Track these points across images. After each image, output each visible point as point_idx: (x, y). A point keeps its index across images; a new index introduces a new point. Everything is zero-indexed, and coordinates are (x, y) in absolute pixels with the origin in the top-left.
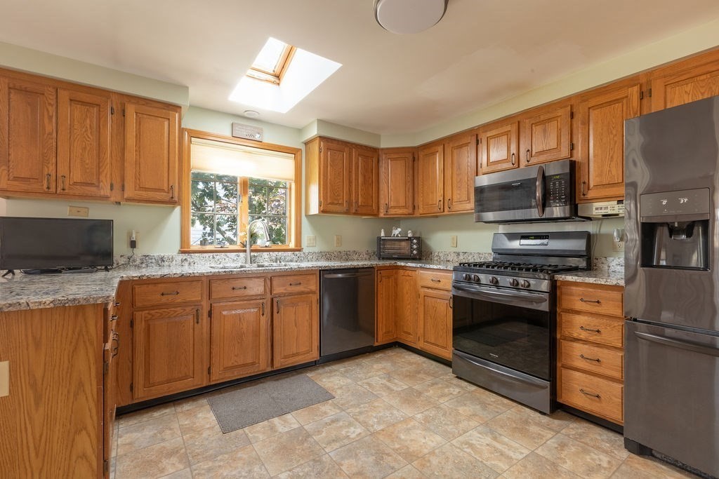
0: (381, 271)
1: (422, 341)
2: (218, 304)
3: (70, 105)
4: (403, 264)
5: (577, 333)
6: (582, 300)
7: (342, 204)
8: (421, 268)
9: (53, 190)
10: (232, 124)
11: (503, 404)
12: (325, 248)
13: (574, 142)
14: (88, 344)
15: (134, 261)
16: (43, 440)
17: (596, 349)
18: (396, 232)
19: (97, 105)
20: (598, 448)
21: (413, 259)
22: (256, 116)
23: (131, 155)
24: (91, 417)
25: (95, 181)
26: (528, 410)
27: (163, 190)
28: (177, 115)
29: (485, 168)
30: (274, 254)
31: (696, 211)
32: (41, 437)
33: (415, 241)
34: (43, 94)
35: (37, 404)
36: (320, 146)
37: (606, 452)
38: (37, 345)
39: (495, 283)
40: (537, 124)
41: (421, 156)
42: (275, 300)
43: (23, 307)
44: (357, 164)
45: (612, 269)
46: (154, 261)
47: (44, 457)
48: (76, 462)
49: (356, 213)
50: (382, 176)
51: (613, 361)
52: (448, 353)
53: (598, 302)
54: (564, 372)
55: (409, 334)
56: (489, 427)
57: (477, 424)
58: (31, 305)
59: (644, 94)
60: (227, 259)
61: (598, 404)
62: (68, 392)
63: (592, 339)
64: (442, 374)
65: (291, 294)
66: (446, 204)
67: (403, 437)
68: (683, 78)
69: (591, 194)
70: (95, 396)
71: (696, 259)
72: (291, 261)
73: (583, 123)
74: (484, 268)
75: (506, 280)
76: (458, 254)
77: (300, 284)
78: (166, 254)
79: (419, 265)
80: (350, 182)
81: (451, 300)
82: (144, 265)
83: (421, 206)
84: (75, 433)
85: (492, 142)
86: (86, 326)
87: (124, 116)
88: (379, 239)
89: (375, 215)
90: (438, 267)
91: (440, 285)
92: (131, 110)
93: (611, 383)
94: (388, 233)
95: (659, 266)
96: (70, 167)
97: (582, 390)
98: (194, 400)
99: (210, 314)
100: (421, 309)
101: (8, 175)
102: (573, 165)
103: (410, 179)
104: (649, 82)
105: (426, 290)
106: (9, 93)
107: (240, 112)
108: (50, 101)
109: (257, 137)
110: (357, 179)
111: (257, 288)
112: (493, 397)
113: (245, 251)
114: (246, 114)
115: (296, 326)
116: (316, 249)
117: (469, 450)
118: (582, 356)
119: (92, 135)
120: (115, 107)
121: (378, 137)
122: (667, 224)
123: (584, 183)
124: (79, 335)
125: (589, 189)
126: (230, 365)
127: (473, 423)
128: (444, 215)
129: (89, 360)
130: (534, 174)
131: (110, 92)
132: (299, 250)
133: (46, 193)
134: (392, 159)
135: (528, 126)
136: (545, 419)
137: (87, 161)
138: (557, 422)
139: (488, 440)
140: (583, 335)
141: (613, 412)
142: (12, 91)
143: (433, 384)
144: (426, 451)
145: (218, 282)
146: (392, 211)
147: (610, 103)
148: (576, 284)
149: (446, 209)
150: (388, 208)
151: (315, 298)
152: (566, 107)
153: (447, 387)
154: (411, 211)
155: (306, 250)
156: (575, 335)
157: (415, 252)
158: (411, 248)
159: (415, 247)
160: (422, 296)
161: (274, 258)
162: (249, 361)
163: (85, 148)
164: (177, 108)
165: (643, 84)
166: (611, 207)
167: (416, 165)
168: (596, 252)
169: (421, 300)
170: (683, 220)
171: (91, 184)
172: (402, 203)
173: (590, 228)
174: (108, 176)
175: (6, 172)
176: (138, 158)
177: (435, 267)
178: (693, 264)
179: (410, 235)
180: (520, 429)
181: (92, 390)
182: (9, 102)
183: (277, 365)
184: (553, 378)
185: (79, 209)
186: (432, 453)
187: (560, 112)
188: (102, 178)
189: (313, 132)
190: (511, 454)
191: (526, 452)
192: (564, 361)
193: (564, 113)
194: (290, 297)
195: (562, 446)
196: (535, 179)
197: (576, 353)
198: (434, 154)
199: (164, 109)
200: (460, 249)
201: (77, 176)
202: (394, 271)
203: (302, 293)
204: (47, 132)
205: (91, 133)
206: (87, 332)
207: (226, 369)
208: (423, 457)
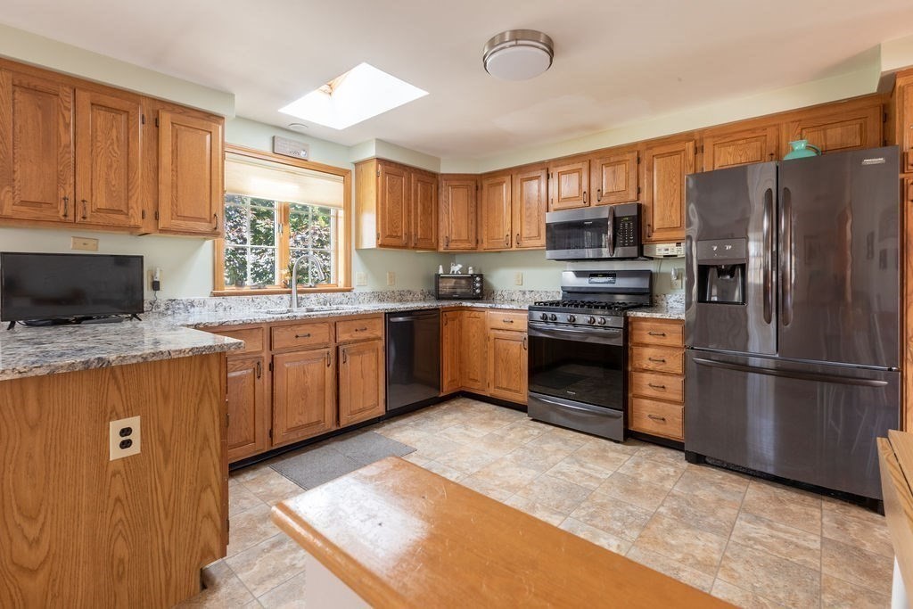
0: (447, 313)
1: (492, 387)
2: (280, 356)
3: (92, 110)
4: (469, 304)
5: (646, 364)
6: (650, 334)
7: (401, 236)
8: (491, 308)
9: (71, 218)
10: (274, 138)
11: (580, 438)
12: (377, 288)
13: (641, 186)
14: (212, 395)
15: (158, 307)
16: (172, 500)
17: (662, 377)
18: (456, 268)
19: (125, 112)
20: (665, 463)
21: (478, 298)
22: (303, 130)
23: (166, 176)
24: (215, 473)
25: (123, 208)
26: (603, 440)
27: (203, 219)
28: (220, 127)
29: (555, 205)
30: (321, 296)
31: (738, 257)
32: (170, 496)
33: (478, 279)
34: (58, 95)
35: (166, 461)
36: (377, 169)
37: (671, 465)
38: (166, 397)
39: (572, 322)
40: (608, 165)
41: (485, 186)
42: (341, 348)
43: (165, 357)
44: (416, 191)
45: (670, 305)
46: (182, 306)
47: (173, 517)
48: (201, 522)
49: (415, 248)
50: (442, 206)
51: (675, 385)
52: (522, 396)
53: (664, 335)
54: (636, 401)
55: (476, 381)
56: (574, 457)
57: (563, 457)
58: (172, 354)
59: (698, 150)
60: (268, 303)
61: (664, 426)
62: (195, 447)
63: (658, 368)
64: (517, 419)
65: (356, 341)
66: (514, 239)
67: (500, 475)
68: (727, 140)
69: (655, 236)
70: (219, 450)
71: (737, 296)
72: (341, 303)
73: (648, 170)
74: (561, 307)
75: (582, 319)
76: (524, 293)
77: (366, 329)
78: (196, 298)
79: (488, 305)
80: (409, 212)
81: (526, 342)
82: (169, 312)
83: (485, 240)
84: (201, 491)
85: (563, 178)
86: (211, 377)
87: (158, 127)
88: (438, 276)
89: (434, 248)
90: (511, 307)
91: (513, 326)
92: (166, 119)
93: (673, 406)
94: (447, 270)
95: (710, 302)
96: (92, 189)
97: (649, 416)
98: (254, 469)
99: (271, 367)
100: (491, 353)
101: (14, 198)
102: (640, 207)
103: (473, 209)
104: (702, 140)
105: (497, 332)
106: (14, 92)
107: (285, 125)
108: (67, 105)
109: (302, 154)
110: (416, 209)
111: (322, 334)
112: (571, 434)
113: (290, 292)
114: (291, 128)
115: (362, 377)
116: (368, 289)
117: (563, 477)
118: (650, 385)
119: (119, 150)
120: (145, 115)
121: (438, 160)
122: (716, 266)
123: (649, 225)
124: (204, 386)
125: (653, 231)
126: (294, 425)
127: (560, 456)
128: (511, 251)
129: (213, 413)
130: (605, 214)
131: (139, 96)
132: (349, 291)
133: (61, 222)
134: (454, 187)
135: (598, 166)
136: (620, 447)
137: (113, 183)
138: (629, 447)
139: (576, 467)
140: (651, 365)
141: (674, 431)
142: (17, 89)
143: (511, 429)
144: (526, 483)
145: (281, 330)
146: (453, 245)
147: (671, 154)
148: (645, 319)
149: (514, 244)
150: (448, 242)
151: (381, 344)
152: (633, 152)
153: (526, 429)
154: (473, 245)
155: (357, 290)
156: (644, 366)
157: (478, 291)
158: (474, 286)
159: (478, 285)
160: (492, 338)
161: (321, 300)
162: (314, 419)
163: (111, 166)
164: (218, 118)
165: (698, 141)
166: (672, 249)
167: (479, 195)
168: (657, 290)
169: (490, 343)
170: (729, 263)
171: (119, 212)
172: (464, 236)
173: (651, 266)
174: (140, 201)
175: (11, 194)
176: (175, 179)
177: (508, 307)
178: (736, 300)
179: (471, 272)
180: (601, 456)
181: (216, 445)
182: (14, 104)
183: (344, 423)
184: (625, 407)
185: (85, 241)
186: (532, 483)
187: (628, 156)
188: (132, 203)
189: (371, 152)
190: (599, 476)
191: (610, 473)
192: (635, 392)
193: (632, 157)
194: (355, 345)
195: (638, 465)
196: (607, 220)
197: (645, 383)
198: (500, 184)
199: (203, 119)
200: (526, 287)
201: (101, 201)
202: (459, 312)
203: (368, 339)
204: (63, 145)
205: (118, 147)
206: (212, 382)
207: (290, 430)
208: (525, 487)
